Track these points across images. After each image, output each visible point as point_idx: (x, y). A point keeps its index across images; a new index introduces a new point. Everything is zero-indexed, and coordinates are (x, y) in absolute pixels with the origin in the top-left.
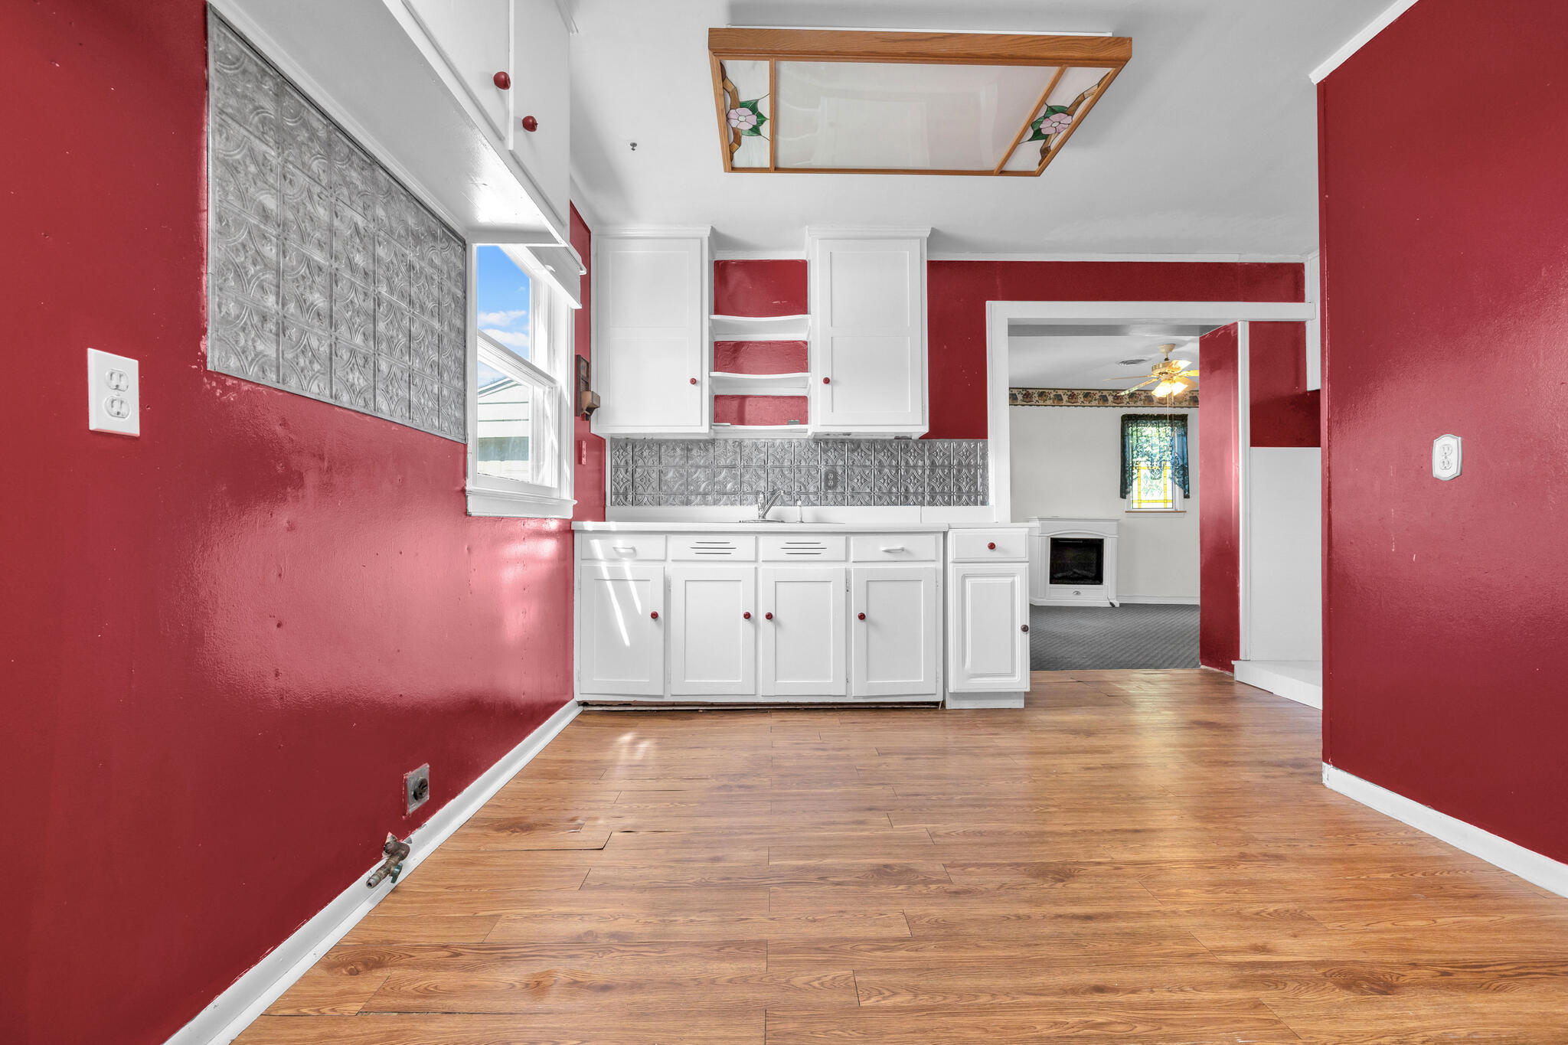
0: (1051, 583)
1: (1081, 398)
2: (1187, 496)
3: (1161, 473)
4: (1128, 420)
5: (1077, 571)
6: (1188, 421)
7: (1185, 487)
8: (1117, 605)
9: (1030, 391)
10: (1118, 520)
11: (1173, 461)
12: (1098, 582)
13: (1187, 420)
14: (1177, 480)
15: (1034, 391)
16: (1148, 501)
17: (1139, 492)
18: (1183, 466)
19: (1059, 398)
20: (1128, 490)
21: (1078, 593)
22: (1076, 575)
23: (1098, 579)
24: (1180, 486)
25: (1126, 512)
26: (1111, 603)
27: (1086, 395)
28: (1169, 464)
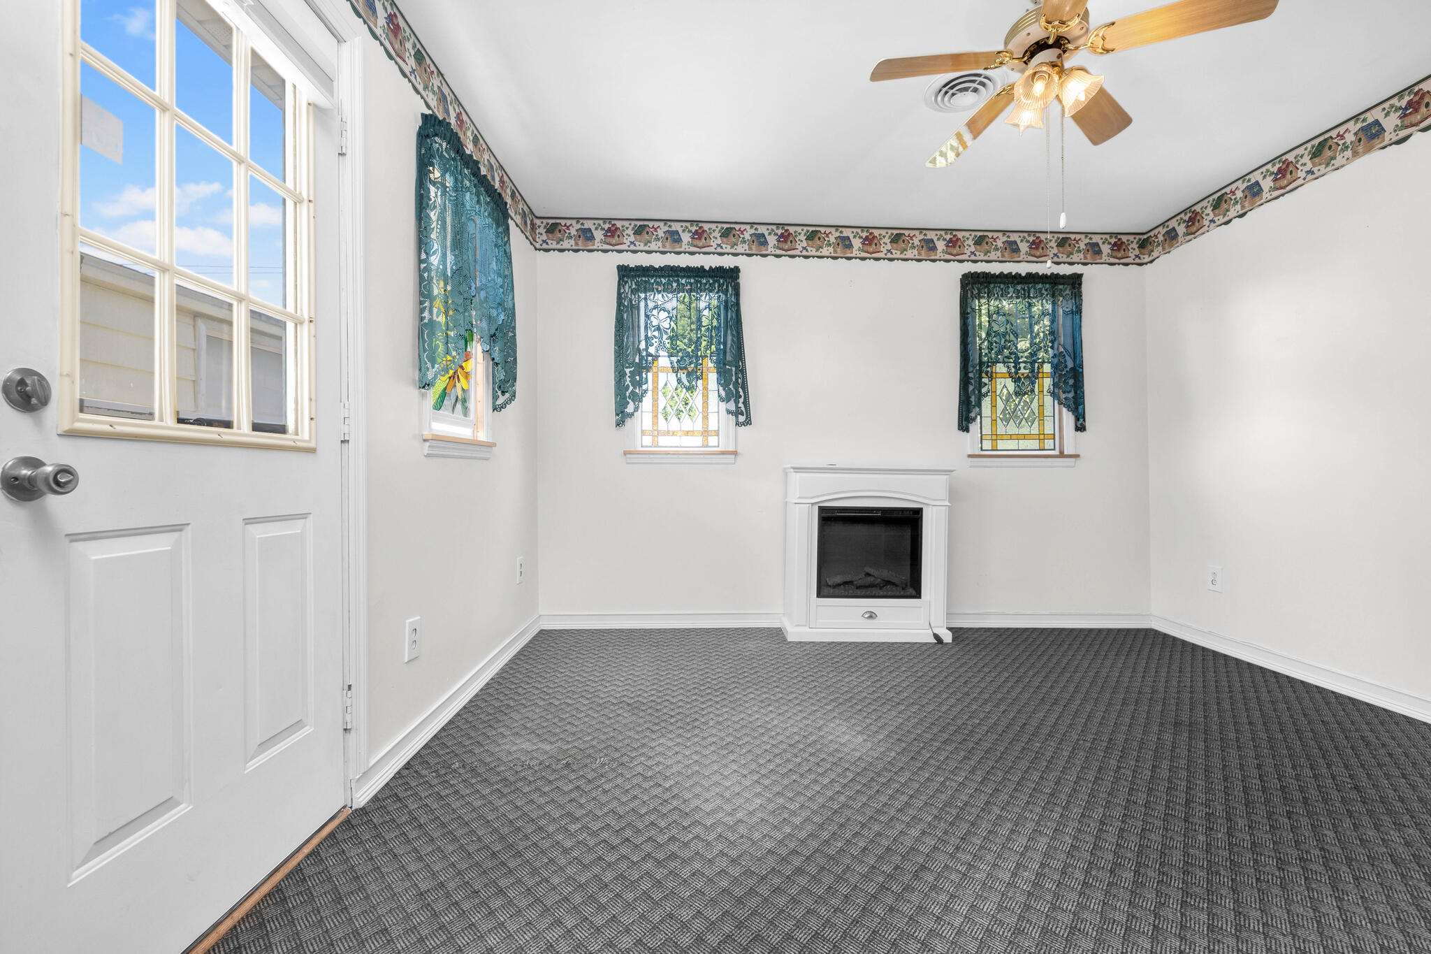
0: (819, 595)
1: (886, 244)
2: (1080, 428)
3: (1033, 383)
4: (974, 285)
5: (871, 571)
6: (1083, 286)
7: (1077, 408)
8: (947, 637)
9: (792, 229)
10: (952, 471)
11: (1056, 361)
12: (911, 591)
13: (1080, 284)
14: (1063, 396)
15: (799, 229)
16: (1011, 437)
17: (994, 421)
18: (1074, 369)
19: (845, 243)
20: (973, 415)
21: (872, 616)
22: (870, 579)
23: (911, 587)
24: (1068, 407)
25: (970, 456)
26: (936, 636)
27: (896, 239)
28: (1047, 368)
